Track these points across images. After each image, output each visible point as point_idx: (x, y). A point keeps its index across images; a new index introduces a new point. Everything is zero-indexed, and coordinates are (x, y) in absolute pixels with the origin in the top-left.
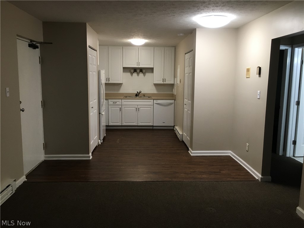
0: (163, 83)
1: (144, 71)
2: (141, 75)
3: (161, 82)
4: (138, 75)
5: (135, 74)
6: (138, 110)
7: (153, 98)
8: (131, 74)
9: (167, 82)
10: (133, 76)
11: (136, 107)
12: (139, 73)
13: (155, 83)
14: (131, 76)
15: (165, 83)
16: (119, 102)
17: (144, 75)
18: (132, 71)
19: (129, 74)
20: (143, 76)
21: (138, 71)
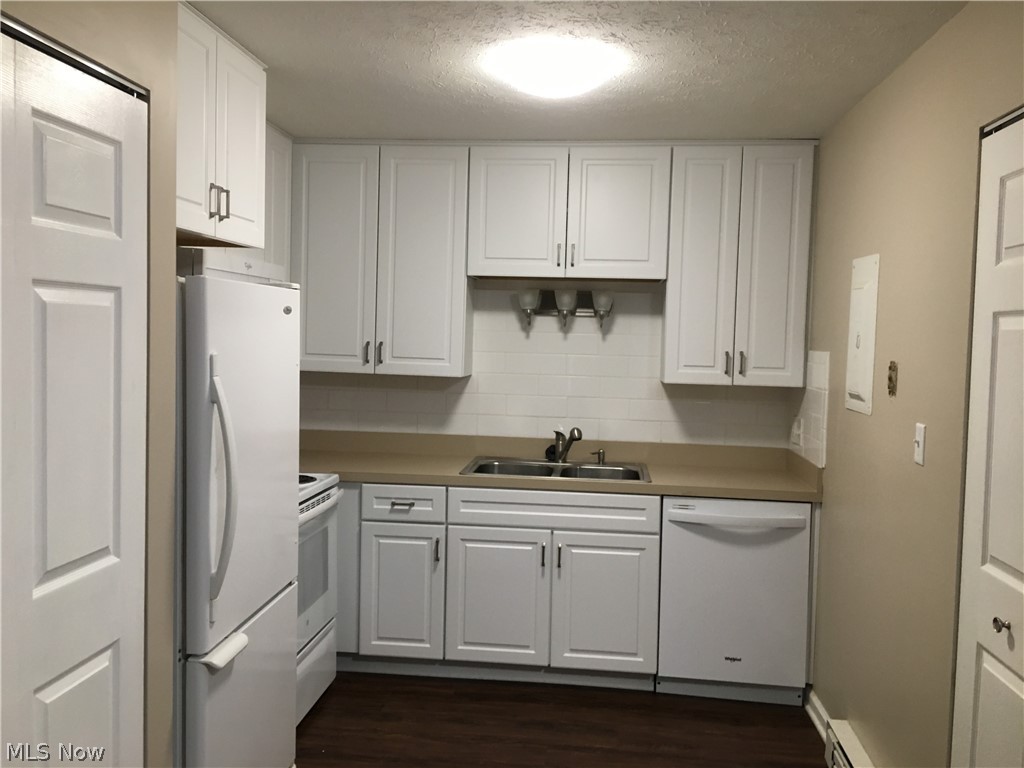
0: (726, 381)
1: (602, 302)
2: (585, 325)
3: (716, 377)
4: (565, 327)
5: (546, 324)
6: (551, 559)
7: (659, 480)
8: (521, 321)
9: (756, 377)
10: (533, 334)
11: (544, 538)
12: (573, 313)
13: (671, 378)
14: (522, 335)
15: (739, 380)
16: (428, 502)
17: (605, 328)
18: (529, 301)
19: (509, 321)
20: (599, 335)
21: (566, 301)
